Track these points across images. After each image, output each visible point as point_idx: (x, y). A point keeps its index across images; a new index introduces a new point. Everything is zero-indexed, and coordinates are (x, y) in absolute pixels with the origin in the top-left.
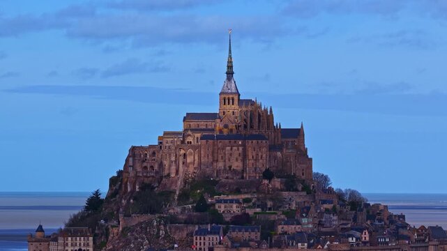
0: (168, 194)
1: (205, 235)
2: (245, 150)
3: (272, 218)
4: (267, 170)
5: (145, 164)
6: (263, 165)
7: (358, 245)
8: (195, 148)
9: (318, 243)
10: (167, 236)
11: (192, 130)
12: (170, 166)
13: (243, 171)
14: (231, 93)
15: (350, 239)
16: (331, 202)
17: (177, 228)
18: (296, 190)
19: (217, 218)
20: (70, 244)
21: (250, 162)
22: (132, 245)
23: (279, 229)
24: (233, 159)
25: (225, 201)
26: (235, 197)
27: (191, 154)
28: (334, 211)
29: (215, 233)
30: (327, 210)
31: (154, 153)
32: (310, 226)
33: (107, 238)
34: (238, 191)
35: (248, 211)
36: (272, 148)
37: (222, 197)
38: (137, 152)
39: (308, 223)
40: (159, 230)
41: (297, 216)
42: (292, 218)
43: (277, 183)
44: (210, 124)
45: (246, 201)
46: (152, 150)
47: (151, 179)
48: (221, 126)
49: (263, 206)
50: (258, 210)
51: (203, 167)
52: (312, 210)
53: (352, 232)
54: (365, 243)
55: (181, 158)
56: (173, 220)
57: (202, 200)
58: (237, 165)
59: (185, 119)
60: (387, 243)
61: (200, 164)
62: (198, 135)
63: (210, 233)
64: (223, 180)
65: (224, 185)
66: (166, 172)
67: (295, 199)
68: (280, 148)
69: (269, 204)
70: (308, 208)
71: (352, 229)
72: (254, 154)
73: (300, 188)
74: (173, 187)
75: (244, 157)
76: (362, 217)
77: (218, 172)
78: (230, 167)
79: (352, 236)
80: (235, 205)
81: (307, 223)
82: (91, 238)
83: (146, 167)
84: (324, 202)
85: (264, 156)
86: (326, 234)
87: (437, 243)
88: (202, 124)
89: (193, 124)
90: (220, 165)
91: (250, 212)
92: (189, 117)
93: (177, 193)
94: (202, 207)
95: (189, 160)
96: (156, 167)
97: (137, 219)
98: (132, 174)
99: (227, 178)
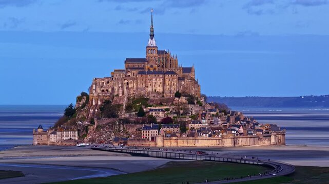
0: (120, 106)
1: (149, 129)
2: (164, 80)
3: (184, 120)
4: (177, 92)
5: (103, 89)
6: (174, 89)
7: (237, 135)
8: (134, 79)
9: (214, 133)
10: (124, 131)
11: (130, 68)
12: (118, 90)
13: (163, 93)
14: (154, 47)
15: (233, 132)
16: (215, 111)
17: (130, 126)
18: (194, 104)
19: (152, 120)
20: (65, 136)
21: (167, 87)
22: (104, 136)
23: (190, 126)
24: (157, 85)
25: (156, 110)
26: (160, 108)
27: (131, 83)
28: (217, 116)
29: (155, 129)
30: (213, 115)
31: (108, 82)
32: (207, 124)
33: (87, 131)
34: (161, 104)
35: (169, 116)
36: (180, 79)
37: (152, 108)
38: (97, 81)
39: (206, 123)
40: (120, 127)
41: (199, 119)
42: (195, 119)
43: (183, 99)
44: (141, 65)
45: (167, 110)
46: (107, 80)
47: (108, 97)
48: (149, 66)
49: (178, 113)
50: (175, 115)
51: (139, 90)
52: (207, 115)
53: (233, 128)
54: (241, 134)
55: (126, 85)
56: (126, 121)
57: (141, 109)
58: (160, 89)
59: (125, 62)
60: (251, 134)
61: (137, 88)
62: (135, 72)
63: (152, 129)
64: (152, 98)
65: (152, 101)
66: (116, 93)
67: (194, 109)
68: (183, 79)
69: (181, 112)
70: (205, 114)
71: (233, 126)
72: (170, 83)
73: (196, 103)
74: (121, 102)
75: (164, 84)
76: (232, 119)
77: (149, 93)
78: (155, 90)
79: (234, 130)
80: (161, 113)
81: (205, 123)
82: (77, 132)
83: (103, 91)
84: (211, 110)
85: (175, 83)
86: (216, 129)
87: (276, 134)
88: (136, 65)
89: (131, 65)
90: (150, 89)
91: (171, 116)
92: (128, 61)
93: (125, 105)
94: (141, 113)
95: (130, 86)
96: (110, 90)
97: (105, 121)
98: (95, 95)
99: (154, 97)
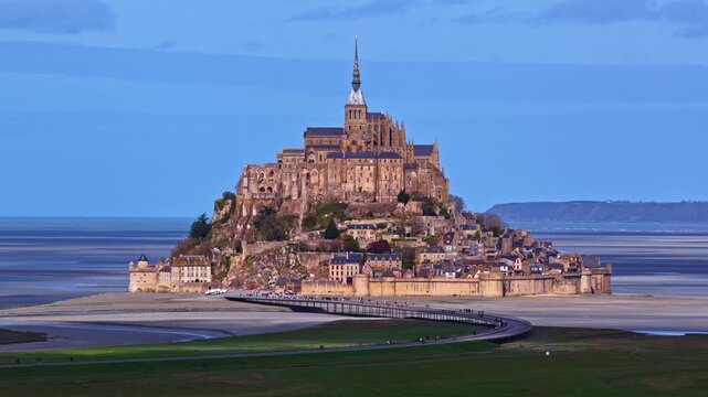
0: (292, 218)
1: (343, 263)
2: (377, 170)
3: (413, 245)
4: (402, 193)
5: (261, 185)
6: (397, 187)
7: (510, 274)
8: (319, 168)
9: (467, 271)
10: (297, 266)
11: (314, 147)
12: (291, 187)
13: (375, 193)
14: (359, 106)
15: (502, 268)
16: (473, 228)
17: (309, 256)
18: (434, 214)
19: (352, 245)
20: (186, 274)
21: (383, 183)
22: (259, 275)
23: (422, 257)
24: (364, 180)
25: (359, 227)
26: (368, 222)
27: (315, 174)
28: (477, 237)
29: (354, 262)
30: (469, 236)
31: (272, 173)
32: (455, 254)
33: (228, 266)
34: (370, 216)
35: (385, 237)
36: (407, 168)
37: (354, 222)
38: (251, 171)
39: (453, 251)
40: (288, 259)
41: (441, 244)
42: (433, 244)
43: (413, 206)
44: (335, 140)
45: (381, 226)
46: (269, 169)
47: (270, 202)
48: (349, 143)
49: (401, 232)
50: (396, 236)
51: (330, 188)
52: (456, 235)
53: (503, 260)
54: (517, 272)
55: (305, 178)
56: (302, 247)
57: (332, 226)
58: (368, 186)
59: (305, 134)
60: (539, 272)
61: (326, 184)
62: (323, 153)
63: (349, 261)
64: (354, 203)
65: (355, 209)
66: (286, 194)
67: (434, 225)
68: (414, 167)
69: (408, 230)
70: (452, 234)
71: (503, 257)
72: (387, 174)
73: (438, 213)
74: (296, 211)
75: (377, 176)
76: (507, 245)
77: (347, 194)
78: (360, 189)
79: (504, 264)
80: (368, 231)
81: (451, 251)
82: (209, 268)
83: (262, 189)
84: (466, 227)
85: (399, 176)
86: (472, 262)
87: (590, 273)
88: (326, 140)
89: (315, 140)
90: (349, 186)
91: (388, 238)
92: (310, 132)
93: (302, 217)
94: (332, 233)
95: (313, 180)
96: (275, 189)
97: (263, 246)
98: (247, 196)
99: (358, 201)
